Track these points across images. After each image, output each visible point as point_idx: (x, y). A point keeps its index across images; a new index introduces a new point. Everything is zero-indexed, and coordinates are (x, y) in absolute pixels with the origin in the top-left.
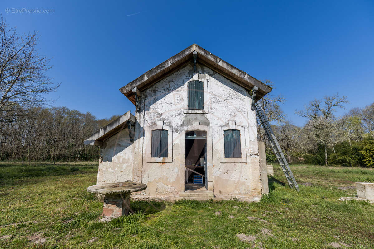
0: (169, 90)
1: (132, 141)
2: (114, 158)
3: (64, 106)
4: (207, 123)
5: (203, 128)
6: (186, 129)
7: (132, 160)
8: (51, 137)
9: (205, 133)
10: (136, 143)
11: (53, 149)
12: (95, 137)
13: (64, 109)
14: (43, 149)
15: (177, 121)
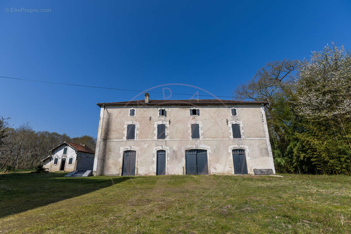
0: (60, 150)
1: (50, 161)
2: (47, 164)
3: (47, 131)
4: (66, 157)
5: (65, 158)
6: (62, 158)
7: (50, 164)
8: (35, 153)
9: (65, 159)
10: (51, 161)
11: (36, 161)
12: (42, 160)
13: (46, 133)
14: (28, 161)
15: (60, 157)
